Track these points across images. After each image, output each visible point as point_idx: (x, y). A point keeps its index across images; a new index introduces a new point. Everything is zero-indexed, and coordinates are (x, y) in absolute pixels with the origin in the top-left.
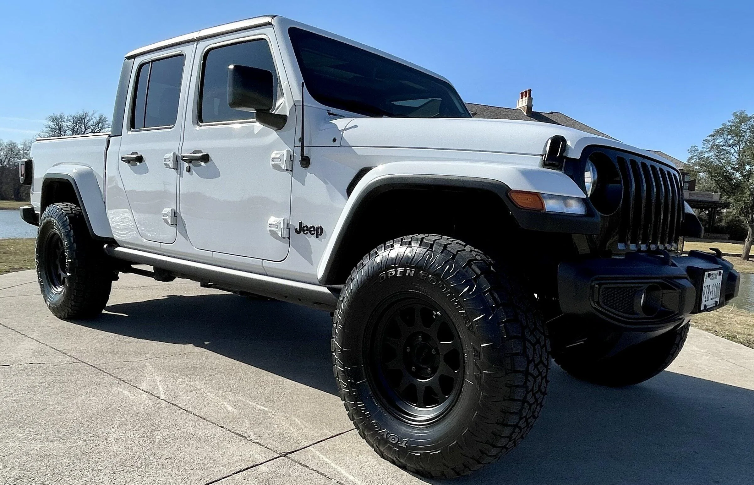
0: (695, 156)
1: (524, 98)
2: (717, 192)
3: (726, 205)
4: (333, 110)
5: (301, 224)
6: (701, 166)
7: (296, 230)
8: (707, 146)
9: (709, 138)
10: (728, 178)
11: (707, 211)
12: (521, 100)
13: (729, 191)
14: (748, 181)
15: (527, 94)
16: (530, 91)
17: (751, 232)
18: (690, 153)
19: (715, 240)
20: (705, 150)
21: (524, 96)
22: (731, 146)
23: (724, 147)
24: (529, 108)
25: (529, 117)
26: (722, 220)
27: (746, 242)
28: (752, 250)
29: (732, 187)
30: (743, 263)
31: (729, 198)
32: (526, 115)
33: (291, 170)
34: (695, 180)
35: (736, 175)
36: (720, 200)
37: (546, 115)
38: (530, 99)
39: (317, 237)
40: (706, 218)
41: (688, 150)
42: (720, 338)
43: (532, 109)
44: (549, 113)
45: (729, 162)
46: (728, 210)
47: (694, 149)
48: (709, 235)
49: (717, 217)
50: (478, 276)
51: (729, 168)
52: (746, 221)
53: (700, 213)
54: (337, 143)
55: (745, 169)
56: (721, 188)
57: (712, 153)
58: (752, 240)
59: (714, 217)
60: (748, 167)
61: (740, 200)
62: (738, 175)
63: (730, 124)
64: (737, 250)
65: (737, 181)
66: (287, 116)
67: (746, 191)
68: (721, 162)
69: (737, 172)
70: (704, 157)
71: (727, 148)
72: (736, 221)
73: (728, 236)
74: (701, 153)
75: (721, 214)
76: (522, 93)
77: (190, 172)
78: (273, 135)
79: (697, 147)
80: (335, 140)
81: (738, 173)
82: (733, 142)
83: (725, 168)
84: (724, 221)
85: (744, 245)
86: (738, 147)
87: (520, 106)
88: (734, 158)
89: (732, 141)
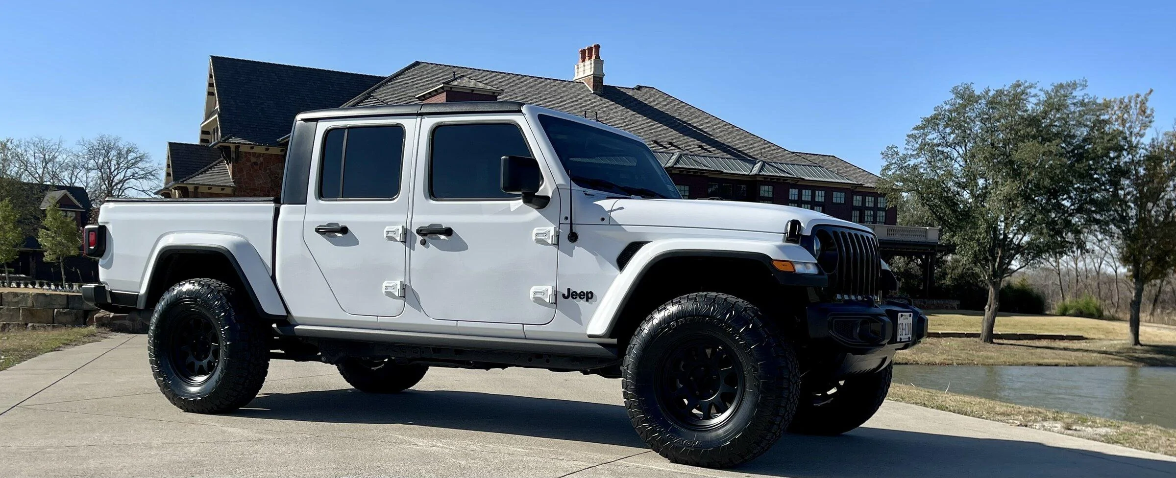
0: (893, 163)
1: (587, 62)
2: (934, 226)
3: (950, 248)
4: (589, 191)
5: (569, 290)
6: (904, 180)
7: (564, 295)
8: (913, 146)
9: (916, 132)
10: (951, 202)
11: (919, 260)
12: (581, 65)
13: (952, 224)
14: (983, 206)
15: (592, 52)
16: (597, 47)
17: (993, 295)
18: (885, 160)
19: (936, 311)
20: (910, 152)
21: (587, 58)
22: (952, 147)
23: (940, 148)
24: (598, 79)
25: (598, 97)
26: (947, 274)
27: (987, 311)
28: (998, 326)
29: (957, 217)
30: (984, 347)
31: (953, 236)
32: (593, 92)
33: (557, 244)
34: (896, 207)
35: (963, 196)
36: (939, 239)
37: (630, 93)
38: (599, 63)
39: (587, 301)
40: (919, 273)
41: (883, 154)
42: (929, 409)
43: (602, 83)
44: (633, 89)
45: (950, 174)
46: (954, 256)
47: (890, 152)
48: (925, 303)
49: (937, 270)
50: (753, 318)
51: (951, 184)
52: (984, 275)
53: (907, 264)
54: (606, 222)
55: (977, 185)
56: (940, 219)
57: (922, 159)
58: (996, 308)
59: (932, 270)
60: (981, 182)
61: (971, 239)
62: (966, 195)
63: (947, 107)
64: (972, 326)
65: (965, 206)
66: (549, 197)
67: (980, 223)
68: (937, 173)
69: (965, 190)
70: (909, 165)
71: (946, 150)
72: (969, 276)
73: (956, 303)
74: (904, 158)
75: (944, 264)
76: (583, 52)
77: (426, 245)
78: (533, 214)
79: (896, 148)
80: (603, 219)
81: (965, 192)
82: (956, 138)
83: (944, 184)
84: (949, 276)
85: (983, 317)
86: (964, 148)
87: (581, 75)
88: (957, 166)
89: (953, 136)
